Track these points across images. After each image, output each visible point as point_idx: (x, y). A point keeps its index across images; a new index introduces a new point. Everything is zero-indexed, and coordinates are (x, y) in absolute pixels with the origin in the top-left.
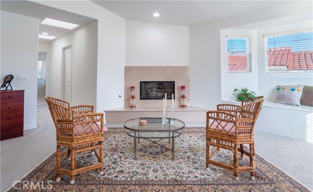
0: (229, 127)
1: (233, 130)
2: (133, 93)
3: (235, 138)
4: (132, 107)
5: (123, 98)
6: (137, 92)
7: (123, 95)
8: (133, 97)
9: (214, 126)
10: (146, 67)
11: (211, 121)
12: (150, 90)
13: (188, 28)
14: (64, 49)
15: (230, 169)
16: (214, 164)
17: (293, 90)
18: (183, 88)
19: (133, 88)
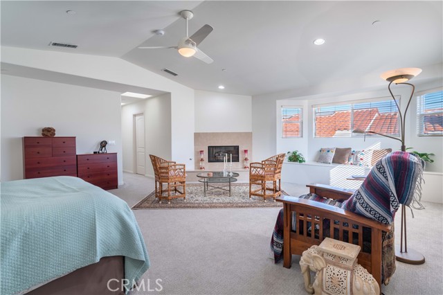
0: (261, 172)
1: (263, 173)
2: (202, 157)
3: (264, 177)
4: (201, 168)
5: (193, 160)
6: (205, 156)
7: (193, 158)
8: (202, 160)
9: (253, 173)
10: (213, 133)
11: (252, 169)
12: (217, 154)
13: (250, 97)
14: (135, 116)
15: (262, 196)
16: (254, 195)
17: (328, 151)
18: (246, 151)
19: (202, 152)
